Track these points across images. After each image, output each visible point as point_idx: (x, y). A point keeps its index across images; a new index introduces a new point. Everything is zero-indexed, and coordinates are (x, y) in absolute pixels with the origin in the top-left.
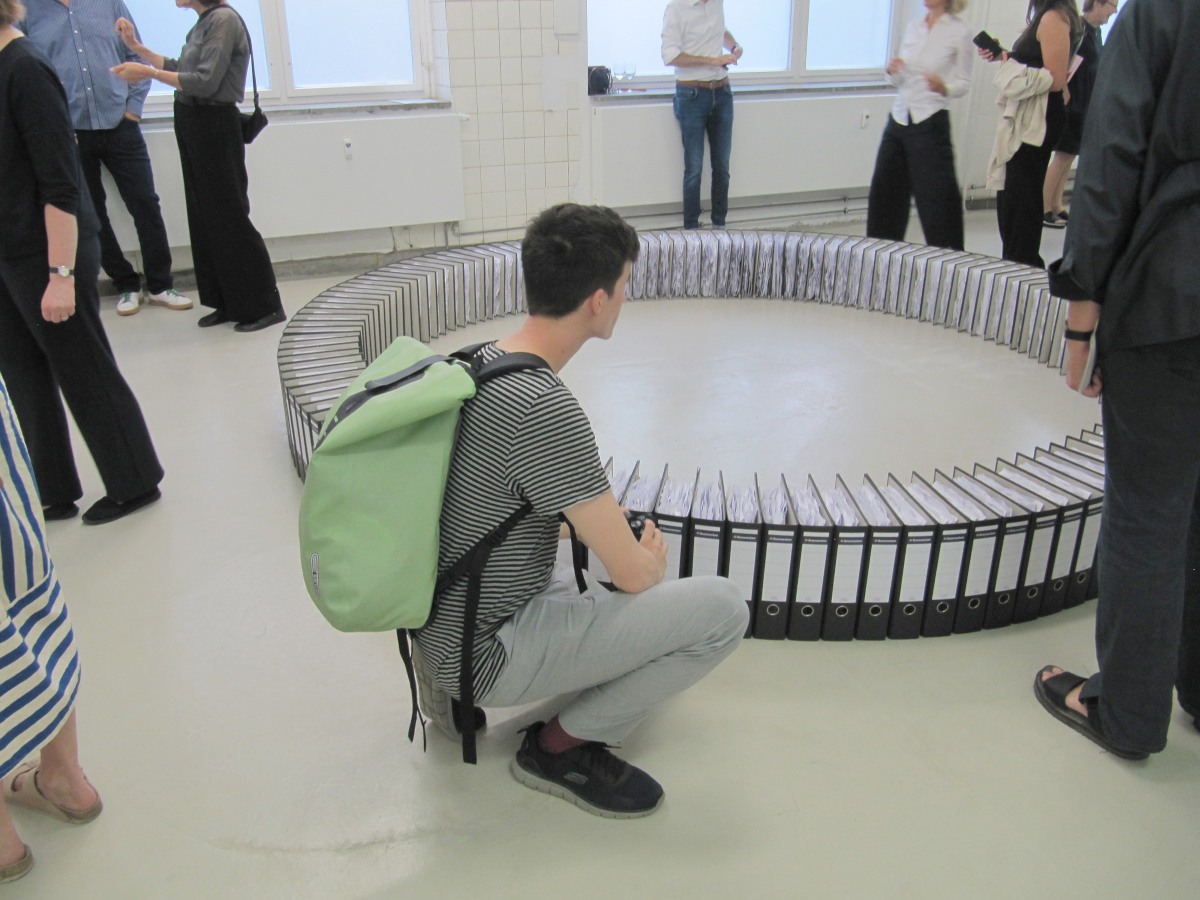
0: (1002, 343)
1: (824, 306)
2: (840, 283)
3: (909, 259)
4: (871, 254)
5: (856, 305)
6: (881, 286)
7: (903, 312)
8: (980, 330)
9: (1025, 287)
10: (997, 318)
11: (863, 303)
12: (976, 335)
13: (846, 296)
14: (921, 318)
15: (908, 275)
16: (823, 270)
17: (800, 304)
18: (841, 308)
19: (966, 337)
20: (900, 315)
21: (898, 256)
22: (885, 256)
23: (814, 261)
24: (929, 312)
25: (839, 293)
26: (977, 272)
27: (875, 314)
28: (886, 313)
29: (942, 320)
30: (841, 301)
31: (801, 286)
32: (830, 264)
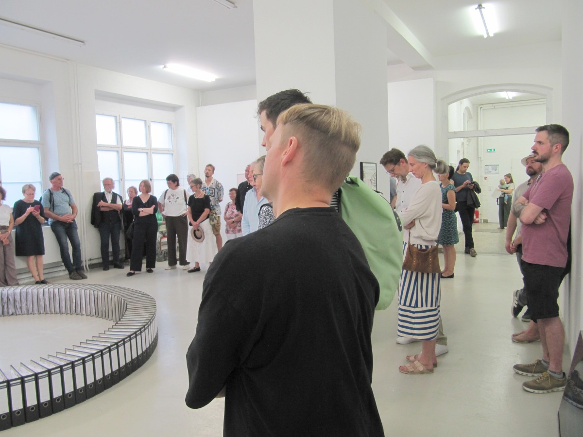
0: (93, 316)
1: (18, 316)
2: (24, 305)
3: (51, 290)
4: (35, 291)
5: (33, 313)
6: (42, 303)
7: (53, 312)
8: (84, 313)
9: (96, 292)
10: (89, 307)
11: (36, 311)
12: (83, 315)
13: (28, 310)
14: (60, 312)
15: (52, 296)
16: (15, 301)
17: (7, 318)
18: (26, 316)
19: (79, 316)
20: (52, 313)
21: (47, 289)
22: (41, 290)
23: (10, 298)
24: (63, 310)
25: (24, 309)
26: (78, 290)
27: (42, 315)
28: (46, 314)
29: (69, 312)
30: (26, 312)
31: (6, 310)
32: (18, 298)
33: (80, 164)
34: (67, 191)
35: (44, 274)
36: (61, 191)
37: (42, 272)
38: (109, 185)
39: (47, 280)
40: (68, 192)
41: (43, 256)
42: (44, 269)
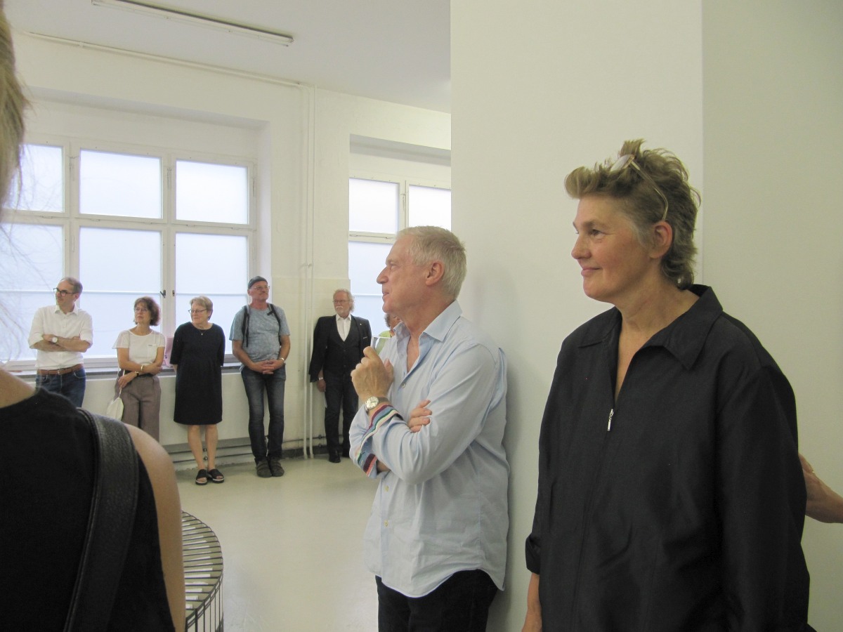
33: (310, 265)
34: (278, 311)
35: (216, 457)
36: (268, 311)
37: (213, 453)
38: (341, 301)
39: (220, 470)
40: (280, 315)
41: (219, 425)
42: (217, 449)
